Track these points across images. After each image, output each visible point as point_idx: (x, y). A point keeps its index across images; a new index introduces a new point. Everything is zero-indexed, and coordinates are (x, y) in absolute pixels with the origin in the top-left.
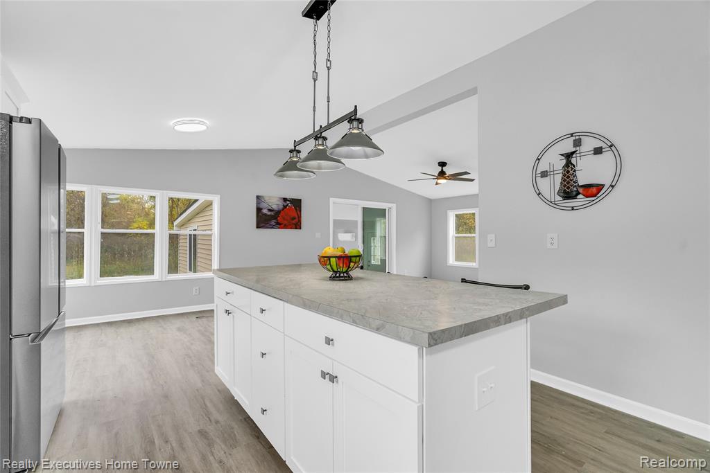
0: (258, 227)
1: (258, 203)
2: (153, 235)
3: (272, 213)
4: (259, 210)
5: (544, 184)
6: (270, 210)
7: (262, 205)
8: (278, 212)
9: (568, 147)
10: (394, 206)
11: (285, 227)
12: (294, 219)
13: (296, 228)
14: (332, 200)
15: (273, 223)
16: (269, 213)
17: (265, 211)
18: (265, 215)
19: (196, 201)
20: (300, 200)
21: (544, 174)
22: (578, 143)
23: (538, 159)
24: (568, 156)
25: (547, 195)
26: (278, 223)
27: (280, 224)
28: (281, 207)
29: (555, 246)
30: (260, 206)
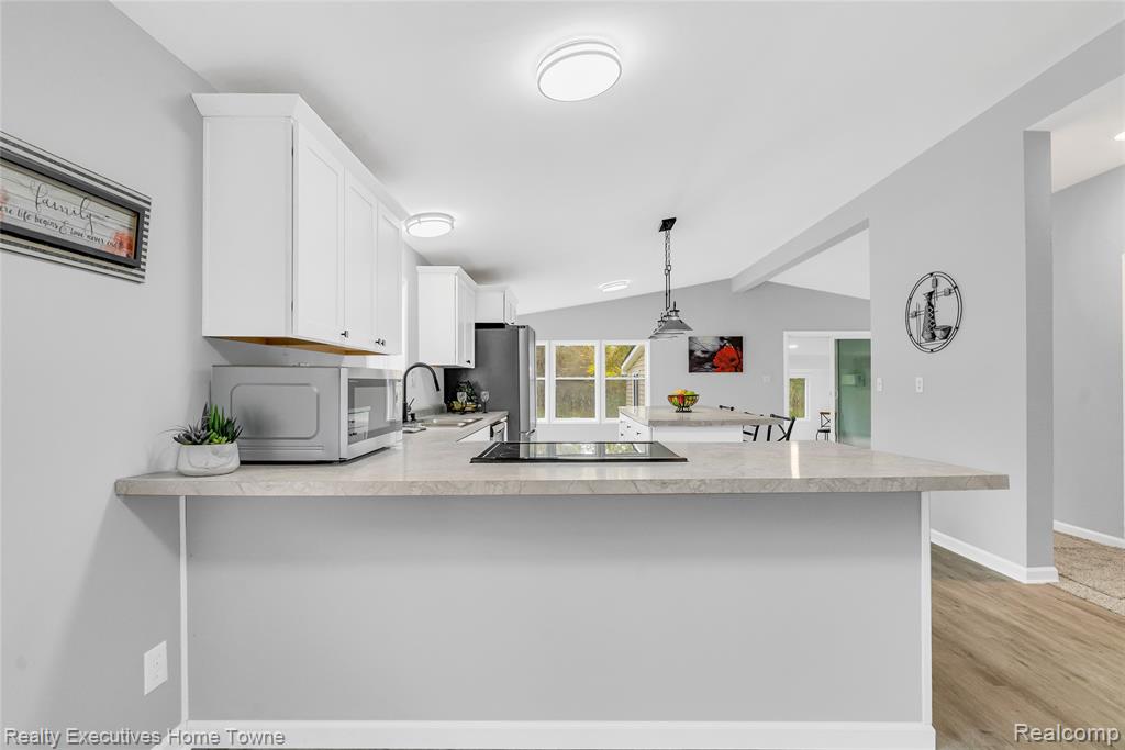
0: (691, 371)
1: (690, 346)
2: (593, 380)
3: (707, 355)
4: (691, 352)
5: (913, 322)
6: (704, 352)
7: (695, 347)
8: (713, 354)
9: (927, 287)
11: (723, 370)
12: (733, 360)
13: (736, 371)
14: (785, 333)
15: (707, 366)
16: (703, 356)
17: (698, 353)
18: (699, 357)
19: (633, 347)
20: (741, 338)
26: (713, 366)
27: (716, 367)
28: (718, 347)
29: (921, 390)
30: (693, 348)
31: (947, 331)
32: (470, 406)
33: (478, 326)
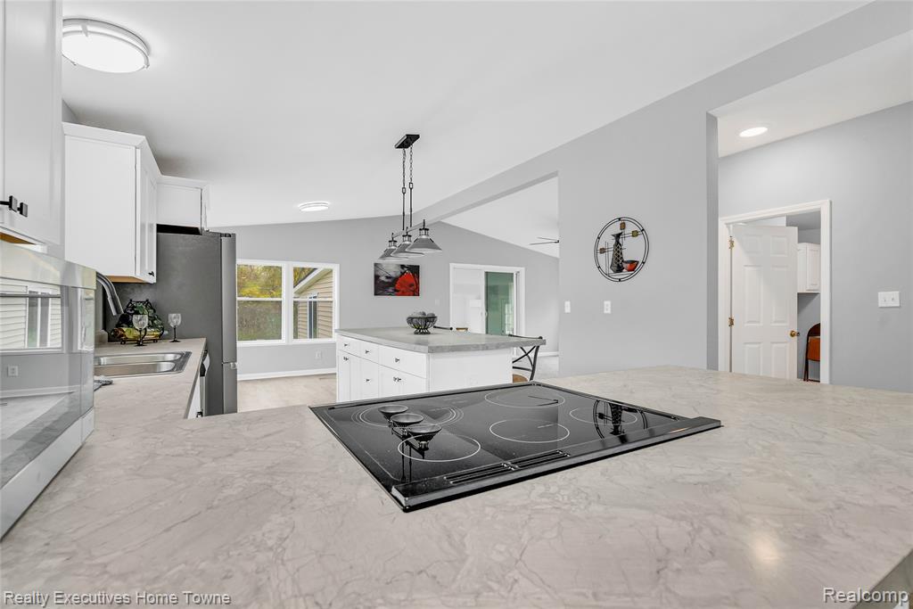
0: (376, 294)
1: (375, 271)
2: (281, 302)
3: (390, 280)
4: (377, 277)
5: (602, 257)
6: (387, 277)
7: (380, 273)
8: (396, 279)
9: (616, 229)
10: (522, 270)
11: (403, 294)
12: (411, 285)
13: (414, 295)
14: (452, 265)
15: (391, 290)
16: (387, 280)
17: (383, 278)
18: (383, 281)
19: (315, 269)
20: (419, 266)
21: (603, 251)
22: (623, 226)
23: (599, 238)
24: (618, 236)
25: (603, 267)
26: (395, 290)
27: (398, 291)
28: (399, 274)
29: (609, 312)
30: (378, 273)
31: (633, 265)
32: (152, 333)
33: (162, 229)
